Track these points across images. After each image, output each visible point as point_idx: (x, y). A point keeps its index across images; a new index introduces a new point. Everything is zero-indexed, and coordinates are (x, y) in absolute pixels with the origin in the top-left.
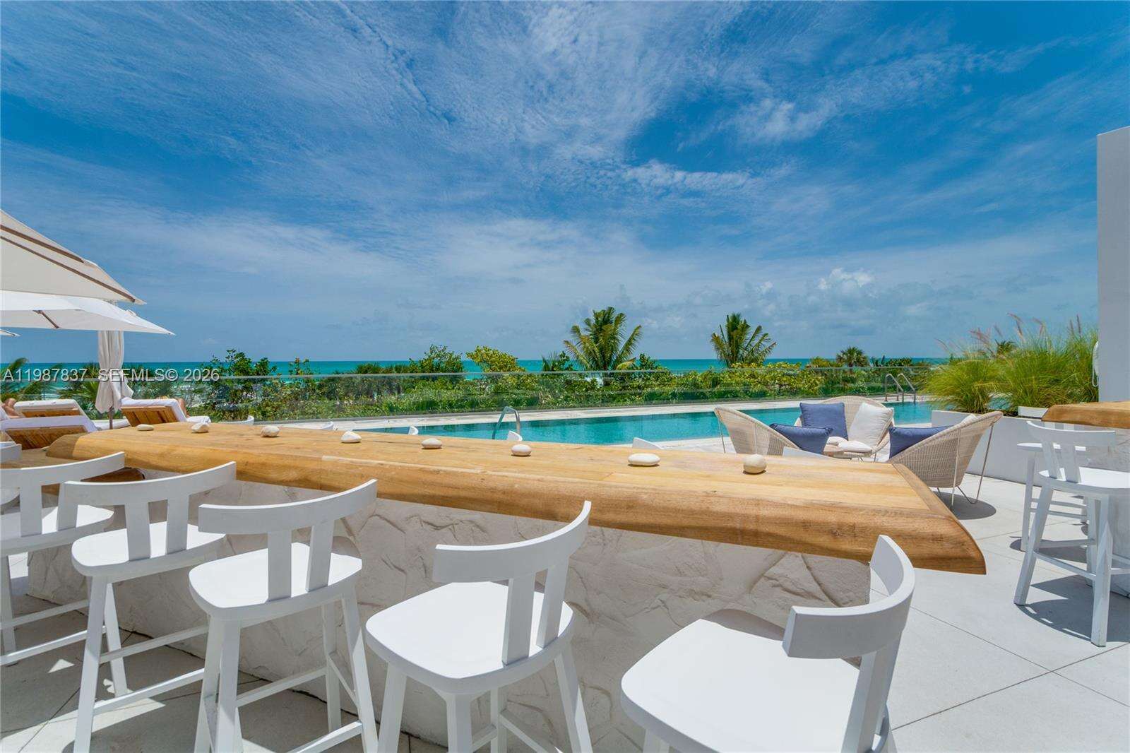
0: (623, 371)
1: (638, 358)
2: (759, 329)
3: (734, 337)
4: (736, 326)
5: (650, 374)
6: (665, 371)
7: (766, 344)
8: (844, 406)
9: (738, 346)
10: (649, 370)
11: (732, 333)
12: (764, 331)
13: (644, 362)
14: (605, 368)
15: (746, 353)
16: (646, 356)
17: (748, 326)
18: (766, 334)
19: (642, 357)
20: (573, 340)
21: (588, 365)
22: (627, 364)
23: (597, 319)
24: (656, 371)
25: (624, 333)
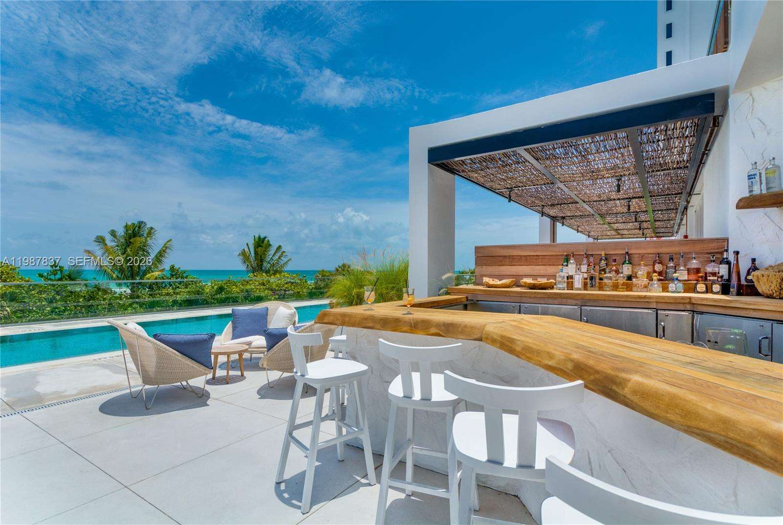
0: (150, 281)
1: (169, 269)
2: (280, 247)
3: (259, 253)
4: (261, 244)
5: (180, 283)
6: (195, 280)
7: (284, 259)
8: (268, 309)
9: (262, 261)
10: (179, 280)
11: (257, 250)
12: (283, 250)
13: (174, 272)
14: (133, 277)
15: (269, 265)
16: (176, 267)
17: (270, 245)
18: (284, 252)
19: (172, 268)
20: (98, 250)
21: (114, 276)
22: (156, 274)
23: (127, 231)
24: (185, 280)
25: (155, 245)
